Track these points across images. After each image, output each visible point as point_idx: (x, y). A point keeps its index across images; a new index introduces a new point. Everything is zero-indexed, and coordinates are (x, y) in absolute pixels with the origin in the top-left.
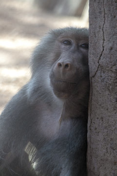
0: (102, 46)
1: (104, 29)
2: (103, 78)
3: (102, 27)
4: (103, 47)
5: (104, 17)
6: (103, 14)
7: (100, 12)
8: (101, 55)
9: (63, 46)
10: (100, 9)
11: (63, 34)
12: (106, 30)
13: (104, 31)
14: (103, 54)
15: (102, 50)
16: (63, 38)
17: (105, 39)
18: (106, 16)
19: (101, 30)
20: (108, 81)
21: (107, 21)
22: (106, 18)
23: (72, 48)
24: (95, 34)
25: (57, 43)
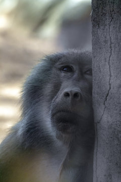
0: (108, 84)
1: (110, 62)
2: (110, 124)
3: (108, 60)
4: (110, 84)
5: (111, 47)
6: (109, 43)
7: (106, 42)
8: (108, 94)
9: (63, 74)
10: (105, 37)
11: (63, 59)
12: (113, 63)
13: (111, 64)
14: (110, 94)
15: (108, 88)
16: (62, 64)
17: (112, 75)
18: (112, 45)
19: (107, 63)
20: (116, 128)
21: (114, 52)
22: (113, 49)
23: (76, 75)
24: (100, 69)
25: (54, 71)
